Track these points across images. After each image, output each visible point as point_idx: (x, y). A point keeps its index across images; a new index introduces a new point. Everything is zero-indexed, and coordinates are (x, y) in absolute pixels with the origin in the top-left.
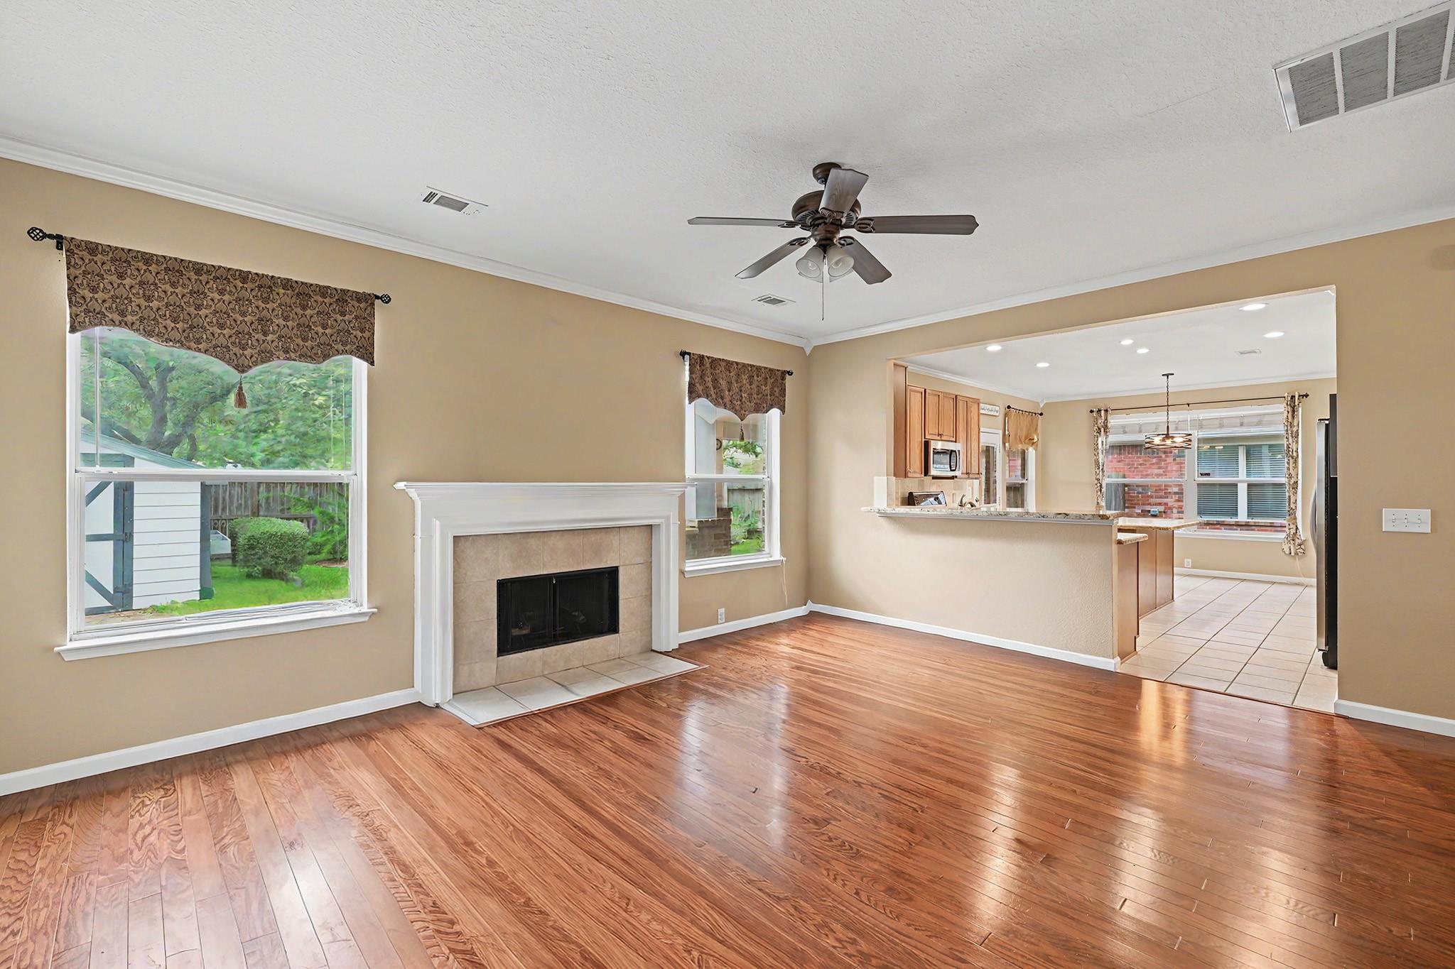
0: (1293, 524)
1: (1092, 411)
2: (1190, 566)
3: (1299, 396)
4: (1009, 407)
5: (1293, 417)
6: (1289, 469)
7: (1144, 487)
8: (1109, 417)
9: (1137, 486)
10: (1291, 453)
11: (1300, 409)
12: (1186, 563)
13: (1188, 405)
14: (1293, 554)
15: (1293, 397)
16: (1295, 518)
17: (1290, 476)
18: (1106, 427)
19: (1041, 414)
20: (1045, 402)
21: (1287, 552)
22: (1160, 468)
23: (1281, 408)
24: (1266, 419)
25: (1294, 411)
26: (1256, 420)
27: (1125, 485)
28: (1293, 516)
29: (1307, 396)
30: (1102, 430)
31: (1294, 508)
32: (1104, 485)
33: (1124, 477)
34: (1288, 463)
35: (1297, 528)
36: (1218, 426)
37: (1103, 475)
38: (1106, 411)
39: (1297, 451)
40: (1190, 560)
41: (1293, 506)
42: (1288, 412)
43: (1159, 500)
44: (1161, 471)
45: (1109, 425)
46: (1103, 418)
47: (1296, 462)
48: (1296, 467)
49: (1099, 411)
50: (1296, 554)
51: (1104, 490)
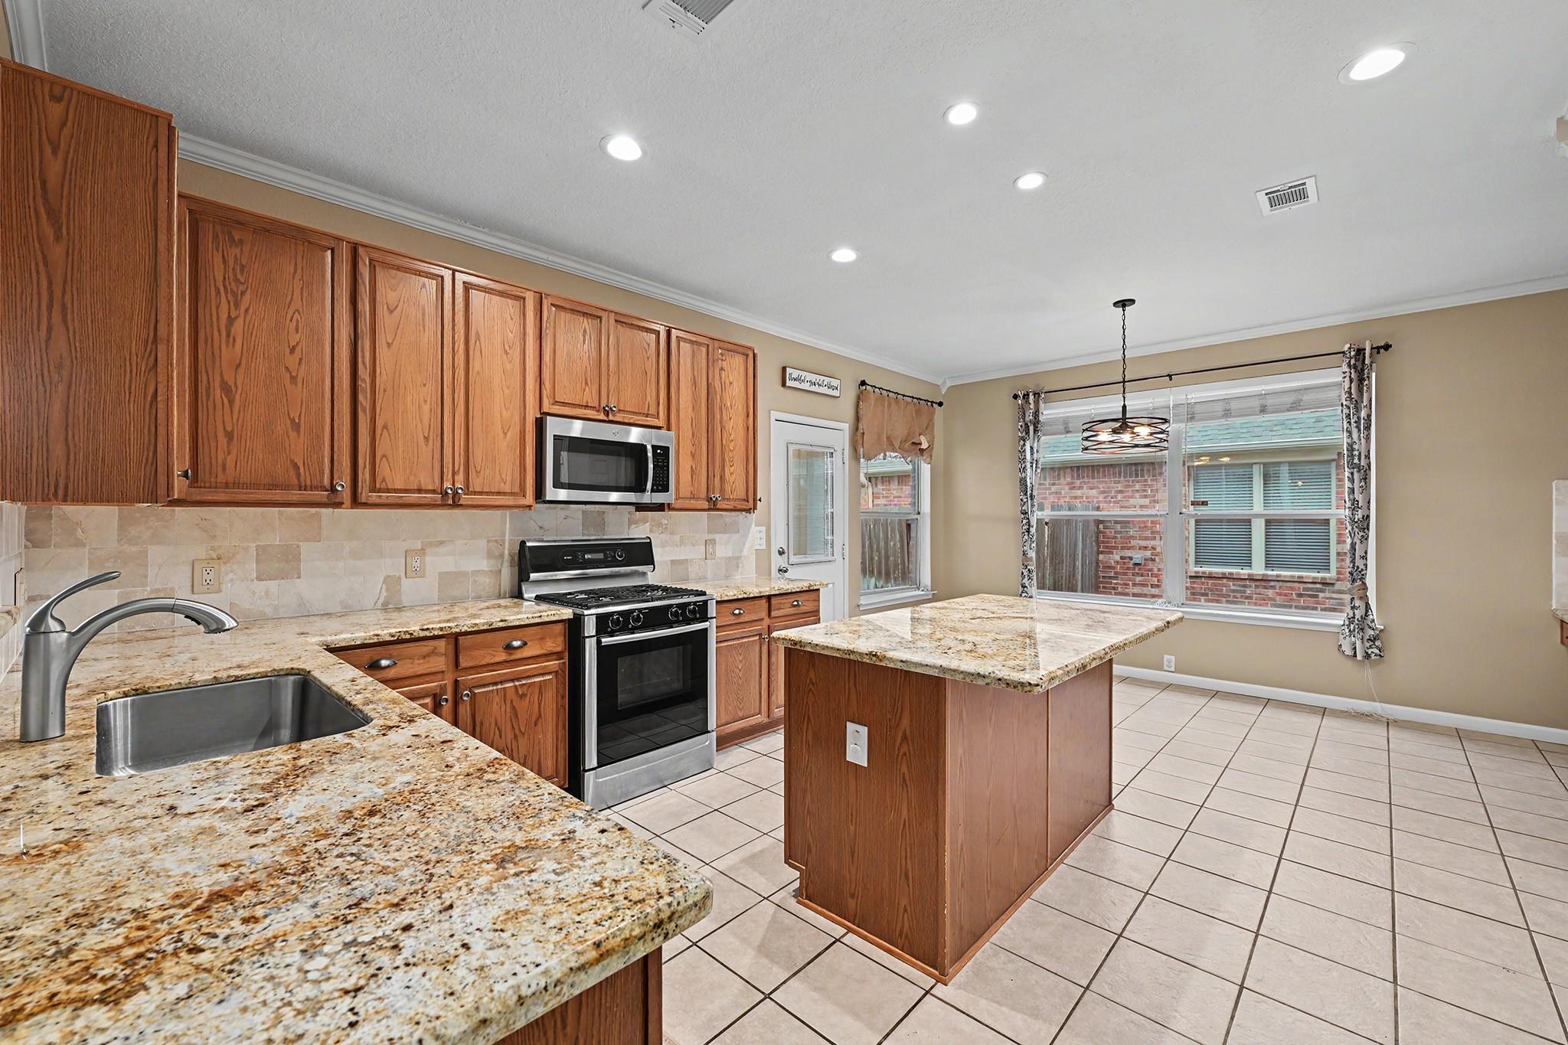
0: (1361, 598)
1: (1016, 397)
2: (1173, 669)
3: (1372, 348)
4: (863, 383)
5: (1360, 391)
6: (1352, 491)
7: (1125, 524)
8: (1042, 405)
9: (1116, 522)
10: (1356, 461)
11: (1374, 374)
12: (1165, 663)
13: (1170, 376)
14: (1359, 657)
15: (1360, 352)
16: (1365, 587)
17: (1355, 506)
18: (1036, 423)
19: (940, 404)
20: (949, 384)
21: (1349, 652)
22: (1146, 497)
23: (1335, 376)
24: (1307, 397)
25: (1361, 380)
26: (1289, 399)
27: (1098, 522)
28: (1359, 583)
29: (1387, 347)
30: (1031, 428)
31: (1362, 567)
32: (1034, 522)
33: (1098, 509)
34: (1352, 480)
35: (1368, 607)
36: (1220, 414)
37: (1033, 506)
38: (1037, 395)
39: (1368, 457)
40: (1173, 658)
41: (1359, 563)
42: (1351, 381)
43: (1143, 543)
44: (1147, 501)
45: (1042, 418)
46: (1032, 406)
47: (1366, 479)
48: (1366, 489)
49: (1026, 396)
50: (1367, 656)
51: (1033, 530)
